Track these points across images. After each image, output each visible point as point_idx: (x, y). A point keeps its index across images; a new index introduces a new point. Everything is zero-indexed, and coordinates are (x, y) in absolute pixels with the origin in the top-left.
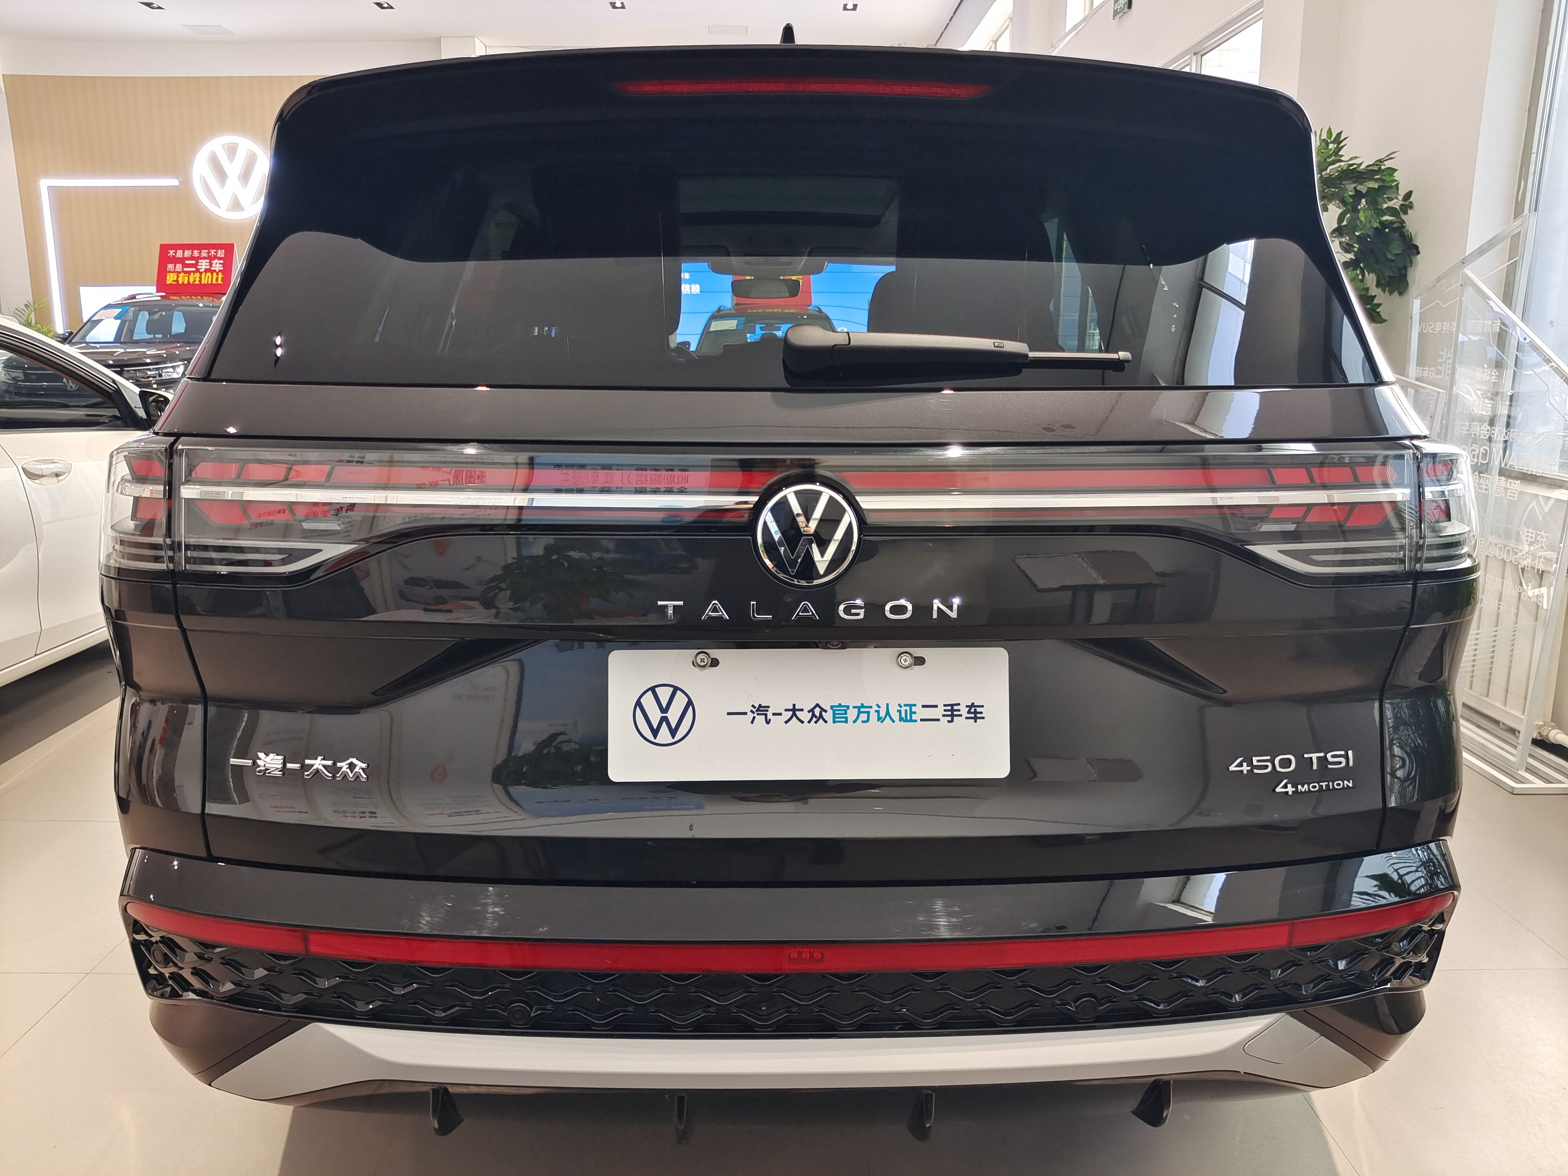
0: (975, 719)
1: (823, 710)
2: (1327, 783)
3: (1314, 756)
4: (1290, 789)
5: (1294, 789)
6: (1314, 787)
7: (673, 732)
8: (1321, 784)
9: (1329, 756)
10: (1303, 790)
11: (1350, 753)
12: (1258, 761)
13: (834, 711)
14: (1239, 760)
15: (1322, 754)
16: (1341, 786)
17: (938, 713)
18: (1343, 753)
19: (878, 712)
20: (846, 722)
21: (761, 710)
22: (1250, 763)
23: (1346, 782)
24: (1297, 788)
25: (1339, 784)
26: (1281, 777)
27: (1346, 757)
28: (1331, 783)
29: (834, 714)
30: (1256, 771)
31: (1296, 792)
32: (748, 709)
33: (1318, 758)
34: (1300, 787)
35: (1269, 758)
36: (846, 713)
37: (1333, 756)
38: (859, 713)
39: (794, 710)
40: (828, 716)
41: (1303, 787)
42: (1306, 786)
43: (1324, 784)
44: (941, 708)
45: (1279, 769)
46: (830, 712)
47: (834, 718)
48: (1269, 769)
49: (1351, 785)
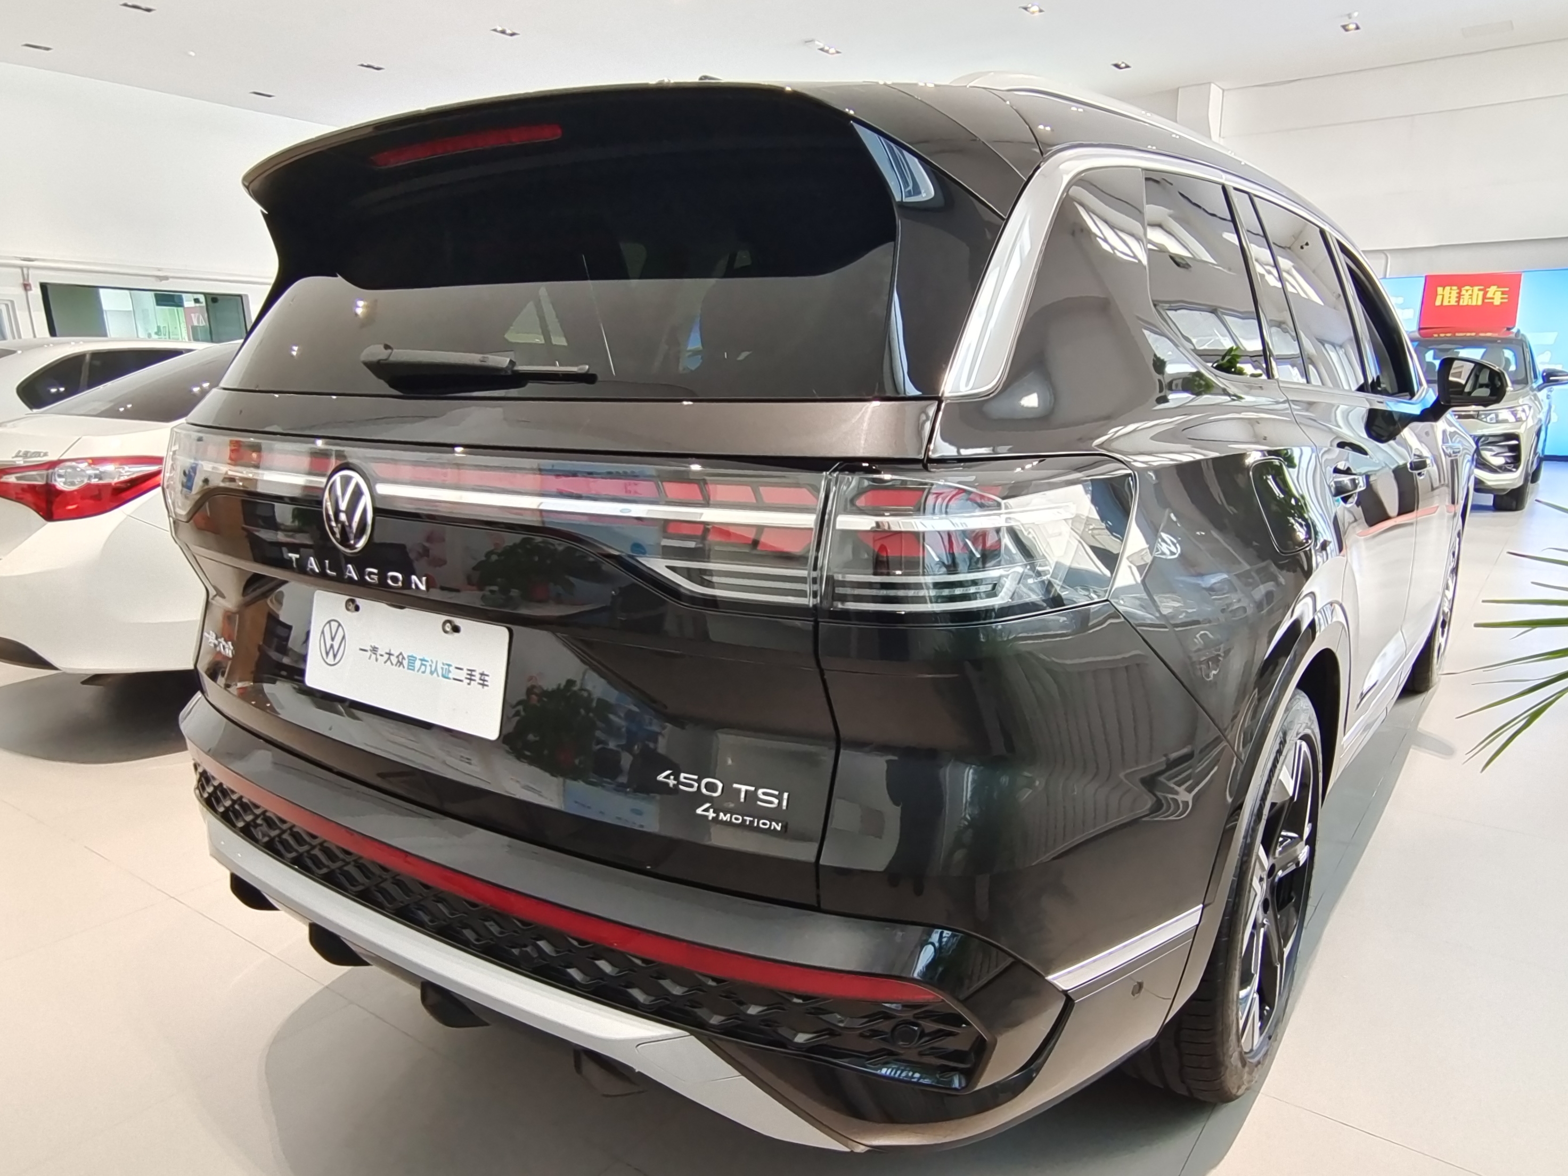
0: (483, 685)
1: (403, 658)
2: (751, 819)
3: (744, 788)
4: (711, 815)
5: (714, 815)
6: (737, 819)
7: (335, 656)
8: (745, 818)
9: (760, 791)
10: (725, 819)
11: (786, 795)
12: (685, 778)
13: (409, 660)
14: (668, 772)
15: (752, 789)
16: (767, 827)
17: (463, 675)
18: (777, 793)
19: (431, 666)
20: (413, 670)
21: (374, 650)
22: (677, 778)
23: (774, 823)
24: (718, 815)
25: (764, 824)
26: (703, 799)
27: (780, 798)
28: (756, 820)
29: (409, 662)
30: (681, 787)
31: (715, 819)
32: (368, 648)
33: (746, 791)
34: (722, 814)
35: (696, 777)
36: (414, 663)
37: (764, 794)
38: (422, 664)
39: (390, 654)
40: (405, 663)
41: (725, 815)
42: (729, 815)
43: (748, 819)
44: (465, 672)
45: (704, 791)
46: (407, 660)
47: (408, 665)
48: (695, 789)
49: (779, 828)
